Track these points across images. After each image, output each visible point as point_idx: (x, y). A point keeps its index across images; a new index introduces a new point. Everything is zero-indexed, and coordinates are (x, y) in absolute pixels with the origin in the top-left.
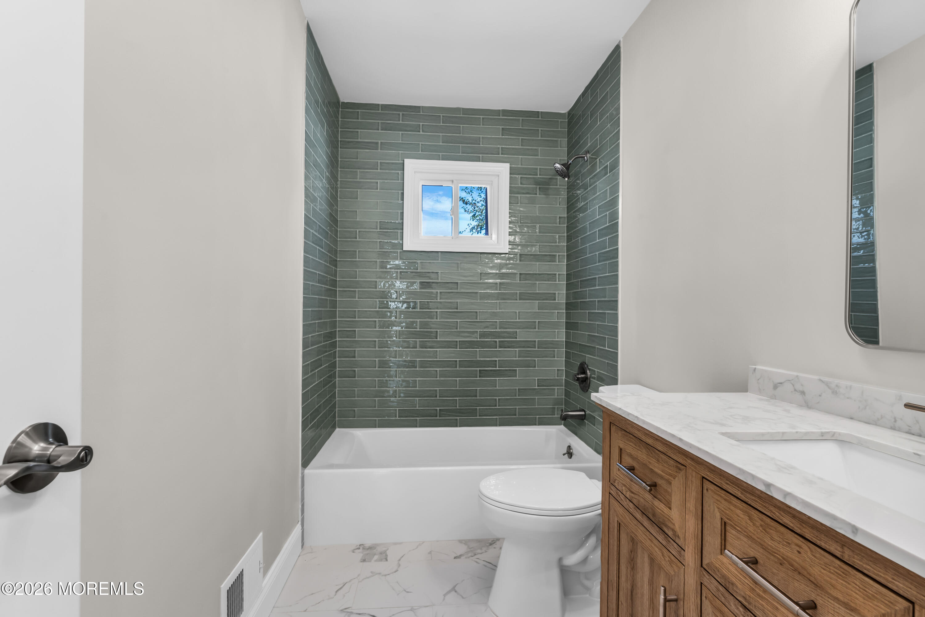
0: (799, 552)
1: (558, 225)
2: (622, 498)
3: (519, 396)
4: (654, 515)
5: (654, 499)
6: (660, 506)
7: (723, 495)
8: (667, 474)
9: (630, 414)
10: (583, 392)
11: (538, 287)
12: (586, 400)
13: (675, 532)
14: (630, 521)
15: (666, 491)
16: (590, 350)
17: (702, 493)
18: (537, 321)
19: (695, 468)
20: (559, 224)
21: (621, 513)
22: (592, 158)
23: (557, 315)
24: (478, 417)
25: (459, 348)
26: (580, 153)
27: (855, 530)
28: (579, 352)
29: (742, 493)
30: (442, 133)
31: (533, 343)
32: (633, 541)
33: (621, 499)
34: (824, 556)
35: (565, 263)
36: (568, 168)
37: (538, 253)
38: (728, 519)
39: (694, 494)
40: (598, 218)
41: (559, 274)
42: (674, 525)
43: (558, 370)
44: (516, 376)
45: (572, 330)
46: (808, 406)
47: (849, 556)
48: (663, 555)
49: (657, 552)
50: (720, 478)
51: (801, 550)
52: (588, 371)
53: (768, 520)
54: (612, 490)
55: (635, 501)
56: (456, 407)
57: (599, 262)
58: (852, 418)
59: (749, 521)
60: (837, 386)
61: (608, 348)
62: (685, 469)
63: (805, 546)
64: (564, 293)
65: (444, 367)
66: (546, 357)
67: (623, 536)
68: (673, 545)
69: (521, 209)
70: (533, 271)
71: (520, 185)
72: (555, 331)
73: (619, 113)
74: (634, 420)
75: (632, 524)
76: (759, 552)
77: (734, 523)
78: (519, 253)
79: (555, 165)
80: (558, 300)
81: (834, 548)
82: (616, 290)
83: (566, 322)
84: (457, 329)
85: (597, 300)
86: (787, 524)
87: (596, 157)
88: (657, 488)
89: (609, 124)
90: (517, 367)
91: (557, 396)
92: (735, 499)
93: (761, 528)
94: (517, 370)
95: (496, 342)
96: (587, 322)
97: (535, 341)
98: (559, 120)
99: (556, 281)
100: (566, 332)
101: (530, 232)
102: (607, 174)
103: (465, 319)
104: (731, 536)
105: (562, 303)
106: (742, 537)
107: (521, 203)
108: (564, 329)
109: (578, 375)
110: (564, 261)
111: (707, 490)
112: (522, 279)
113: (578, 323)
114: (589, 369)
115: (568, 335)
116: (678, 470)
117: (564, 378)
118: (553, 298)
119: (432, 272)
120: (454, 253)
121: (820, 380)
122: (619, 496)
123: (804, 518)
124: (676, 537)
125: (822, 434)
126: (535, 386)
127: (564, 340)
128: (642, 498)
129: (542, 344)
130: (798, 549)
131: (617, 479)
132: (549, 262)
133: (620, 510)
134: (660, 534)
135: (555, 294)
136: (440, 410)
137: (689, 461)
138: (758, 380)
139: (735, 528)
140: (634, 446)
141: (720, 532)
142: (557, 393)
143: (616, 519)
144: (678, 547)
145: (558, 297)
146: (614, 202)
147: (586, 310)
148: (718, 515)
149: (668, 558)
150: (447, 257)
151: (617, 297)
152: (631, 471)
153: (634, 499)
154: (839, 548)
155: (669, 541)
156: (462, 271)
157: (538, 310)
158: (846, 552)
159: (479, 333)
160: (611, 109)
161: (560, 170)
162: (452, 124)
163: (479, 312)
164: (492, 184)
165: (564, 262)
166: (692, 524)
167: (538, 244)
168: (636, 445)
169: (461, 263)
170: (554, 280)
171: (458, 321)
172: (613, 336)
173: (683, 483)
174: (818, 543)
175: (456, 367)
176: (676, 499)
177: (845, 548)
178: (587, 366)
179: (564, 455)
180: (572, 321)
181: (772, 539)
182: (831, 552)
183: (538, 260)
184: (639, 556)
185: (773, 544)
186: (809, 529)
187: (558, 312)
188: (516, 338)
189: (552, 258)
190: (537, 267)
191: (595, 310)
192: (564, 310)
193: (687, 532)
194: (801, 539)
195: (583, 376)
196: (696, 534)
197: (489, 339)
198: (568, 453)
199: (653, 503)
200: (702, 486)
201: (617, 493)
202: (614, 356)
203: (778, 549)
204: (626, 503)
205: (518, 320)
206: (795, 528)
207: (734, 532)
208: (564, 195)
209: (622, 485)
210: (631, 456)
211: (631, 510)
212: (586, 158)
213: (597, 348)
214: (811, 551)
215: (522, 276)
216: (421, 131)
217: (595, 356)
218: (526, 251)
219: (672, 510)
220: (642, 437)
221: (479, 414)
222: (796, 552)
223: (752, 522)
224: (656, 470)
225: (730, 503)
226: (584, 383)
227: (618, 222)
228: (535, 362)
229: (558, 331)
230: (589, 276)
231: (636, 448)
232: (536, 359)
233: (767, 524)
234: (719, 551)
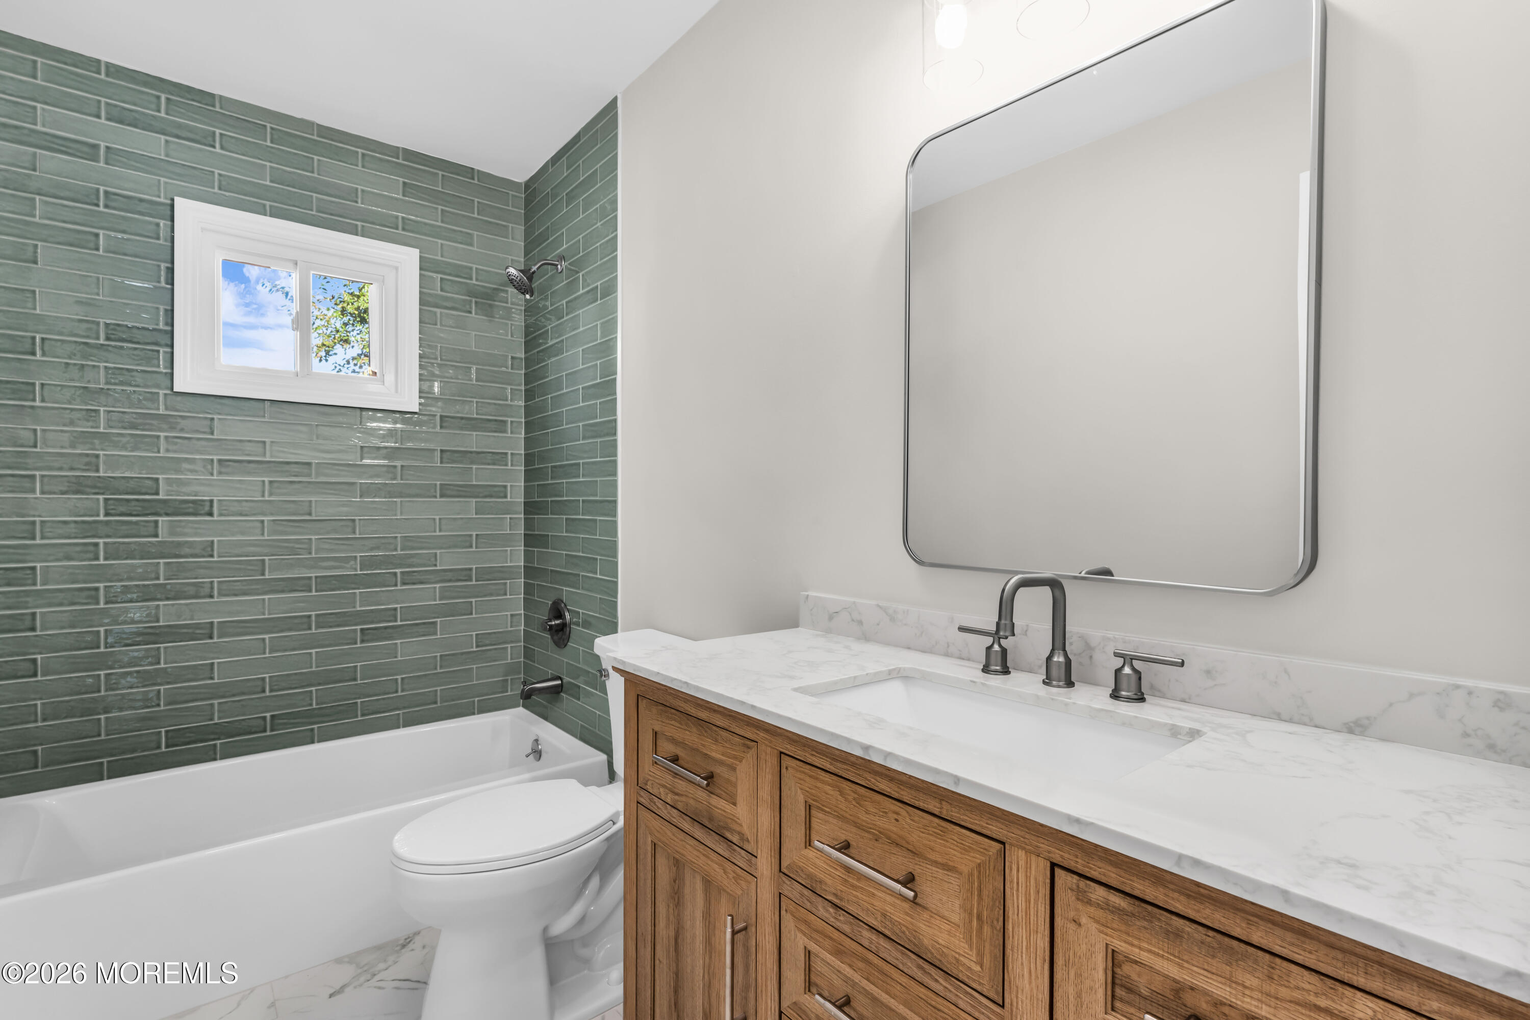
0: (897, 820)
1: (510, 370)
2: (660, 806)
3: (441, 667)
4: (711, 819)
5: (711, 797)
6: (719, 804)
7: (806, 771)
8: (729, 757)
9: (675, 679)
10: (558, 649)
11: (476, 475)
12: (564, 661)
13: (743, 835)
14: (673, 837)
15: (728, 781)
16: (572, 580)
17: (779, 774)
18: (474, 533)
19: (771, 742)
20: (512, 369)
21: (658, 829)
22: (571, 270)
23: (510, 523)
24: (360, 718)
25: (316, 591)
26: (548, 256)
27: (957, 780)
28: (551, 583)
29: (831, 764)
30: (271, 162)
31: (468, 572)
32: (678, 864)
33: (658, 808)
34: (923, 818)
35: (523, 436)
36: (530, 278)
37: (475, 416)
38: (814, 800)
39: (769, 777)
40: (582, 369)
41: (512, 454)
42: (741, 825)
43: (512, 615)
44: (436, 634)
45: (536, 548)
46: (866, 638)
47: (947, 810)
48: (725, 872)
49: (715, 869)
50: (804, 750)
51: (899, 818)
52: (567, 614)
53: (862, 791)
54: (642, 797)
55: (680, 806)
56: (311, 705)
57: (584, 438)
58: (909, 648)
59: (840, 797)
60: (895, 611)
61: (601, 574)
62: (756, 746)
63: (903, 810)
64: (521, 486)
65: (282, 631)
66: (491, 595)
67: (662, 862)
68: (740, 854)
69: (442, 335)
70: (467, 447)
71: (439, 292)
72: (507, 550)
73: (615, 209)
74: (681, 687)
75: (675, 839)
76: (851, 832)
77: (821, 804)
78: (439, 414)
79: (508, 270)
80: (511, 498)
81: (933, 806)
82: (614, 484)
83: (525, 534)
84: (310, 553)
85: (581, 499)
86: (883, 790)
87: (577, 269)
88: (715, 779)
89: (600, 222)
90: (438, 618)
91: (511, 659)
92: (823, 773)
93: (854, 803)
94: (436, 622)
95: (395, 574)
96: (565, 534)
97: (471, 569)
98: (511, 192)
99: (506, 465)
100: (524, 550)
101: (460, 377)
102: (596, 300)
103: (328, 533)
104: (817, 822)
105: (518, 502)
106: (831, 819)
107: (441, 325)
108: (521, 546)
109: (551, 621)
110: (521, 432)
111: (787, 768)
112: (444, 460)
113: (548, 535)
114: (568, 610)
115: (528, 556)
116: (746, 750)
117: (522, 628)
118: (502, 495)
119: (250, 441)
120: (302, 406)
121: (878, 606)
122: (655, 803)
123: (904, 778)
124: (745, 842)
125: (890, 672)
126: (472, 648)
127: (522, 564)
128: (694, 799)
129: (483, 574)
130: (896, 816)
131: (651, 778)
132: (495, 432)
133: (656, 823)
134: (720, 844)
135: (505, 487)
136: (273, 717)
137: (762, 734)
138: (811, 610)
139: (823, 810)
140: (679, 725)
141: (804, 819)
142: (511, 654)
143: (649, 839)
144: (746, 855)
145: (511, 493)
146: (608, 348)
147: (562, 514)
148: (801, 798)
149: (732, 873)
150: (285, 411)
151: (615, 495)
152: (675, 762)
153: (679, 803)
154: (938, 805)
155: (734, 850)
156: (320, 441)
157: (476, 514)
158: (945, 807)
159: (360, 561)
160: (602, 200)
161: (517, 280)
162: (295, 149)
163: (360, 520)
164: (383, 281)
165: (521, 434)
166: (766, 819)
167: (475, 400)
168: (681, 724)
169: (317, 425)
170: (504, 463)
171: (313, 537)
172: (608, 556)
173: (753, 766)
174: (917, 804)
175: (310, 628)
176: (743, 791)
177: (944, 803)
178: (565, 605)
179: (527, 757)
180: (536, 533)
181: (867, 812)
182: (930, 811)
183: (474, 428)
184: (687, 883)
185: (867, 818)
186: (907, 790)
187: (511, 518)
188: (436, 565)
189: (500, 426)
190: (474, 441)
191: (579, 514)
192: (520, 513)
193: (759, 830)
194: (899, 804)
195: (557, 622)
196: (772, 829)
197: (381, 569)
198: (535, 752)
199: (709, 803)
200: (779, 765)
201: (651, 800)
202: (612, 588)
203: (874, 822)
204: (665, 812)
205: (438, 533)
206: (893, 792)
207: (820, 815)
208: (519, 320)
209: (659, 786)
210: (673, 740)
211: (674, 820)
212: (559, 267)
213: (582, 576)
214: (910, 815)
215: (445, 455)
216: (218, 145)
217: (579, 589)
218: (454, 411)
219: (738, 806)
220: (692, 711)
221: (361, 711)
222: (894, 821)
223: (844, 797)
224: (713, 754)
225: (817, 779)
226: (561, 633)
227: (615, 379)
228: (472, 606)
229: (511, 550)
230: (567, 460)
231: (681, 728)
232: (473, 600)
233: (861, 796)
234: (803, 845)
